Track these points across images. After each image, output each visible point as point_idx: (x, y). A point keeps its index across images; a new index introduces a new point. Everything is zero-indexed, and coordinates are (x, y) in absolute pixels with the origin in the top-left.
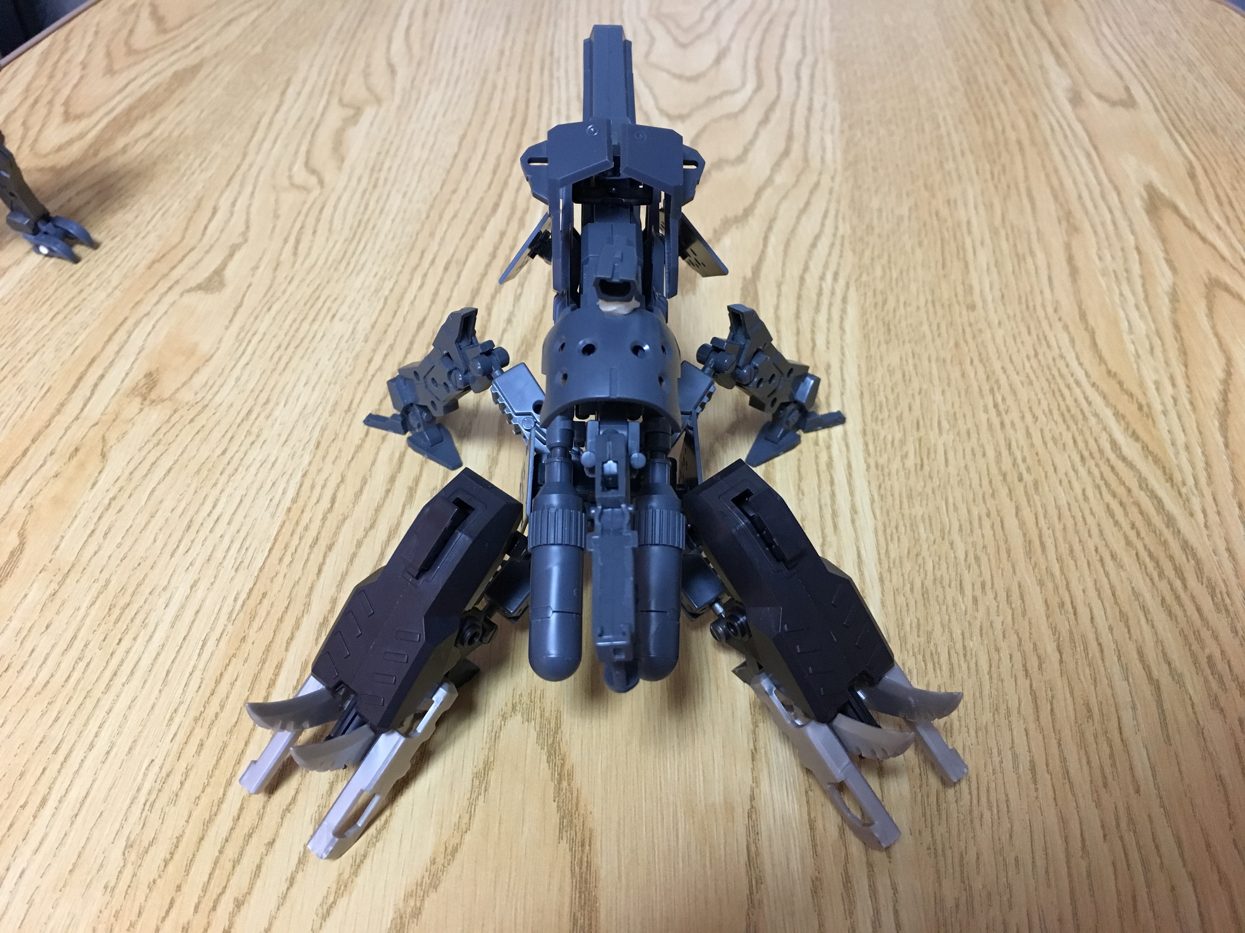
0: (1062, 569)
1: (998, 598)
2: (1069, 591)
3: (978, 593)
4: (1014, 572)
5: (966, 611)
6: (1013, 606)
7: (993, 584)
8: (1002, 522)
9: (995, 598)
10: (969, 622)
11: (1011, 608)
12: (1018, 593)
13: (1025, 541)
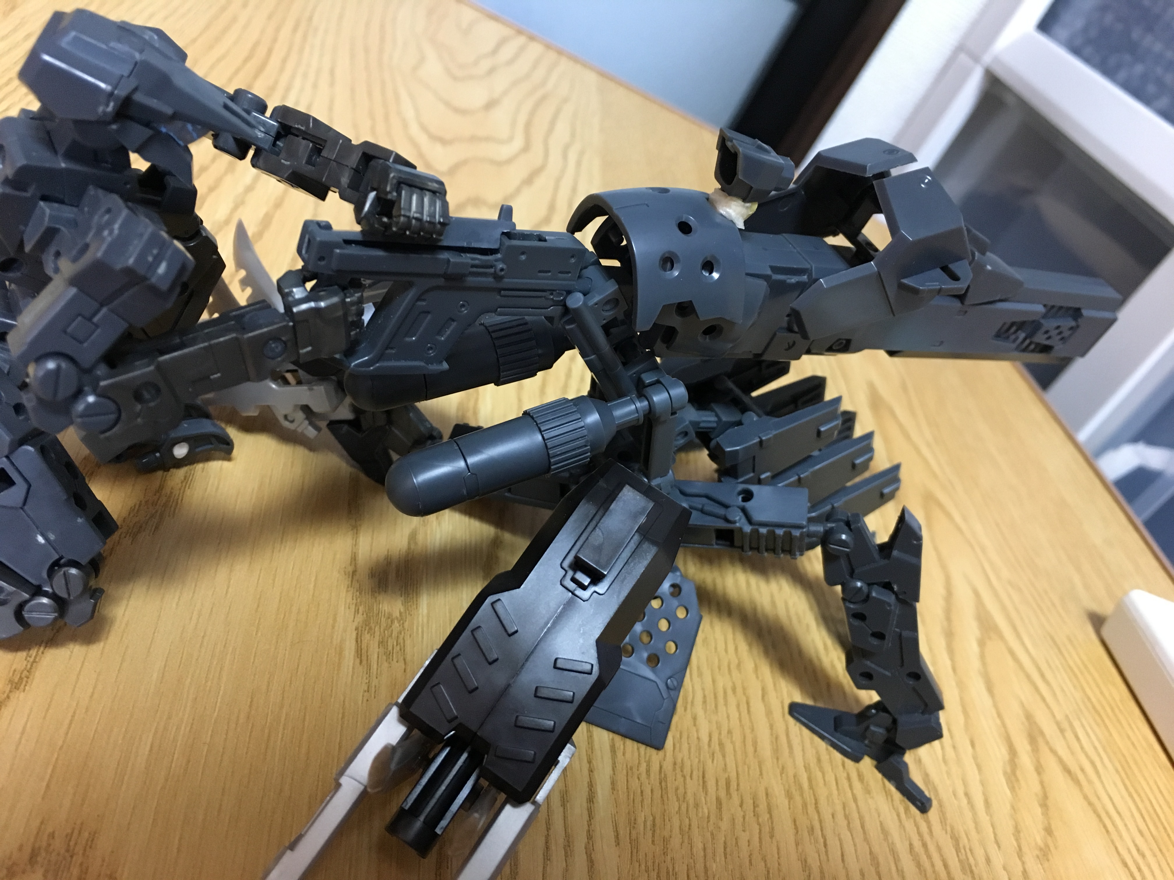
0: (810, 780)
1: (744, 806)
2: (818, 812)
3: (723, 794)
4: (761, 774)
5: (708, 817)
6: (760, 820)
7: (738, 785)
8: (748, 703)
9: (741, 806)
10: (712, 834)
11: (759, 824)
12: (765, 804)
13: (772, 735)
